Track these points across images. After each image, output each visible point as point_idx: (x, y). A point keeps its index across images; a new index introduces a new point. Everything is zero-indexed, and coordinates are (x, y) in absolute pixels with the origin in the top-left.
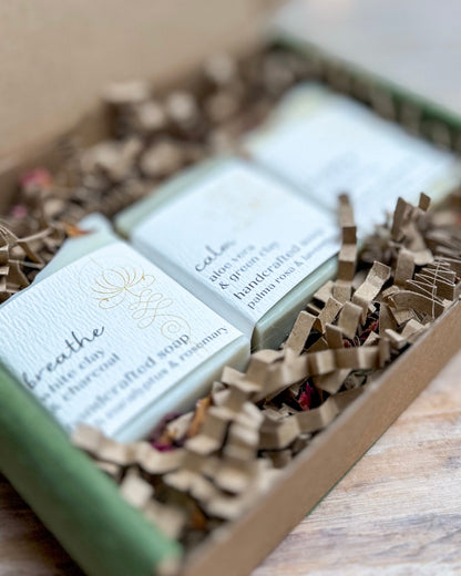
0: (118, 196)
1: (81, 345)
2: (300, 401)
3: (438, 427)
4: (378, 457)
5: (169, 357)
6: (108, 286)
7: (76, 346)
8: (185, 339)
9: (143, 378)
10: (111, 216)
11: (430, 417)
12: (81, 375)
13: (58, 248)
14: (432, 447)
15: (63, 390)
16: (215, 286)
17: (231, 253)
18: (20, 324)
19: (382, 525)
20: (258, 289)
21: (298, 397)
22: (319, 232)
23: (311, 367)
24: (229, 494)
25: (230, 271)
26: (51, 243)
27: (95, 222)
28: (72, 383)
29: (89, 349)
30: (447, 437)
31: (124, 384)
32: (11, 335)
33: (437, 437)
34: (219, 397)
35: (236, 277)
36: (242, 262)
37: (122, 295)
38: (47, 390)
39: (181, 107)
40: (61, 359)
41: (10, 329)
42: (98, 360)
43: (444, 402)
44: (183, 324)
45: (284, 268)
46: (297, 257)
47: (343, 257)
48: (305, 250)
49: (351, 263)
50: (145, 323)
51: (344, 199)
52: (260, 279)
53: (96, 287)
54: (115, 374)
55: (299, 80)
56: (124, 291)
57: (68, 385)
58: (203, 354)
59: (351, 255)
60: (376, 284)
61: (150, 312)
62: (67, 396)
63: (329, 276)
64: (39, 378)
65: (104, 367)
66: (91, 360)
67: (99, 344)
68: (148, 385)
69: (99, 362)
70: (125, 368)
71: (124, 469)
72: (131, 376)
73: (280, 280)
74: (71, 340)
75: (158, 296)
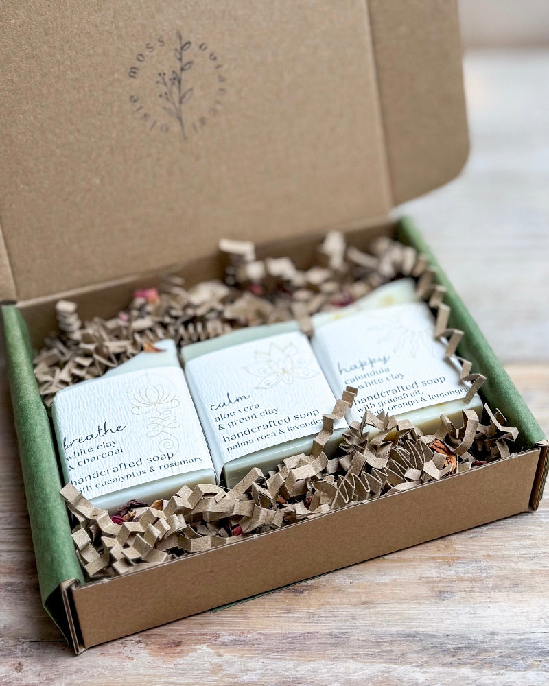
1: (106, 433)
5: (153, 464)
6: (145, 398)
7: (102, 432)
8: (170, 455)
9: (129, 471)
12: (95, 453)
13: (133, 355)
15: (80, 458)
16: (216, 425)
17: (243, 404)
18: (79, 404)
20: (241, 440)
22: (314, 413)
25: (231, 419)
26: (130, 350)
27: (169, 345)
28: (88, 456)
29: (109, 438)
31: (116, 470)
34: (166, 503)
35: (233, 424)
36: (244, 415)
37: (150, 408)
38: (72, 455)
40: (89, 438)
41: (72, 404)
42: (110, 447)
45: (269, 431)
46: (284, 427)
47: (317, 439)
48: (294, 423)
49: (319, 446)
50: (153, 434)
51: (350, 393)
52: (247, 432)
53: (137, 396)
54: (114, 461)
56: (153, 406)
57: (84, 456)
58: (175, 471)
59: (323, 441)
61: (160, 428)
62: (80, 464)
63: (303, 449)
64: (71, 445)
65: (110, 454)
66: (106, 445)
67: (117, 437)
68: (129, 476)
69: (109, 449)
70: (122, 459)
71: (88, 523)
72: (123, 466)
73: (260, 439)
74: (102, 427)
75: (173, 418)
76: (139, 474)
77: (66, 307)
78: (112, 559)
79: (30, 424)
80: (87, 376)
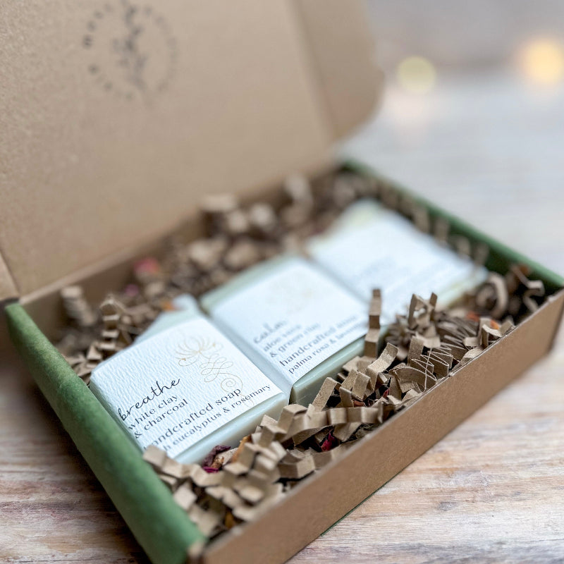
0: (205, 282)
1: (162, 391)
2: (322, 447)
3: (437, 478)
4: (385, 497)
5: (224, 405)
6: (186, 349)
7: (158, 392)
8: (237, 392)
9: (203, 419)
10: (198, 295)
11: (431, 470)
12: (159, 413)
14: (429, 493)
15: (145, 423)
16: (267, 354)
17: (283, 330)
18: (121, 373)
19: (378, 548)
20: (298, 359)
21: (321, 444)
22: (354, 318)
23: (327, 420)
24: (249, 504)
25: (280, 344)
26: (151, 314)
27: (186, 302)
28: (151, 418)
29: (167, 394)
30: (442, 486)
31: (188, 422)
32: (113, 380)
33: (434, 485)
34: (256, 436)
35: (283, 349)
36: (290, 337)
37: (197, 356)
38: (134, 422)
39: (262, 216)
40: (146, 401)
41: (113, 376)
42: (172, 403)
43: (444, 460)
44: (238, 381)
45: (322, 343)
46: (332, 337)
47: (368, 339)
48: (339, 332)
49: (373, 344)
50: (210, 378)
51: (377, 293)
52: (301, 351)
53: (178, 350)
54: (183, 414)
55: (359, 197)
56: (199, 353)
57: (148, 419)
58: (249, 404)
59: (375, 338)
60: (387, 361)
61: (215, 371)
62: (147, 427)
63: (356, 353)
64: (129, 413)
65: (176, 408)
66: (167, 402)
67: (174, 391)
68: (205, 424)
69: (173, 405)
70: (191, 410)
71: (181, 482)
72: (194, 416)
73: (316, 353)
74: (155, 387)
75: (223, 359)
76: (214, 418)
77: (72, 292)
78: (229, 510)
79: (82, 402)
80: (117, 349)
